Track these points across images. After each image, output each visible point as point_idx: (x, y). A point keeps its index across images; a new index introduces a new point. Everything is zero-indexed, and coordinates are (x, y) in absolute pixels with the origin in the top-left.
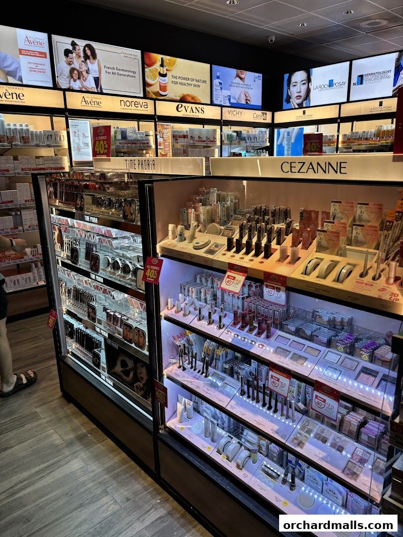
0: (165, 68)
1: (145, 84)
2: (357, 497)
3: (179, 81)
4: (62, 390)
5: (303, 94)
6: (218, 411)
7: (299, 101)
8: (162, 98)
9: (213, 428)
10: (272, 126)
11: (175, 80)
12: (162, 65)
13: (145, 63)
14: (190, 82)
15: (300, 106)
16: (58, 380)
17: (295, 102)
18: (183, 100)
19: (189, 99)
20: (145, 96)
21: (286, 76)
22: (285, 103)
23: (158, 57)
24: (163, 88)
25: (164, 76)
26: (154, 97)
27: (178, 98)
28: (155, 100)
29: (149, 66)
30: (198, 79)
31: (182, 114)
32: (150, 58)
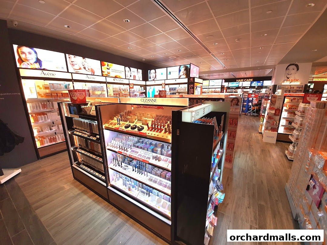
0: (109, 67)
1: (102, 72)
2: (166, 196)
3: (114, 71)
4: (74, 177)
5: (154, 77)
6: (127, 177)
7: (153, 79)
8: (108, 76)
9: (126, 182)
10: (146, 85)
11: (112, 70)
12: (108, 66)
13: (102, 65)
14: (118, 71)
15: (154, 80)
16: (72, 174)
17: (152, 79)
18: (116, 77)
19: (118, 77)
20: (102, 76)
21: (149, 71)
22: (149, 79)
23: (106, 63)
24: (109, 73)
25: (109, 69)
26: (106, 76)
27: (114, 76)
28: (106, 77)
29: (103, 66)
30: (121, 70)
31: (116, 81)
32: (103, 63)
